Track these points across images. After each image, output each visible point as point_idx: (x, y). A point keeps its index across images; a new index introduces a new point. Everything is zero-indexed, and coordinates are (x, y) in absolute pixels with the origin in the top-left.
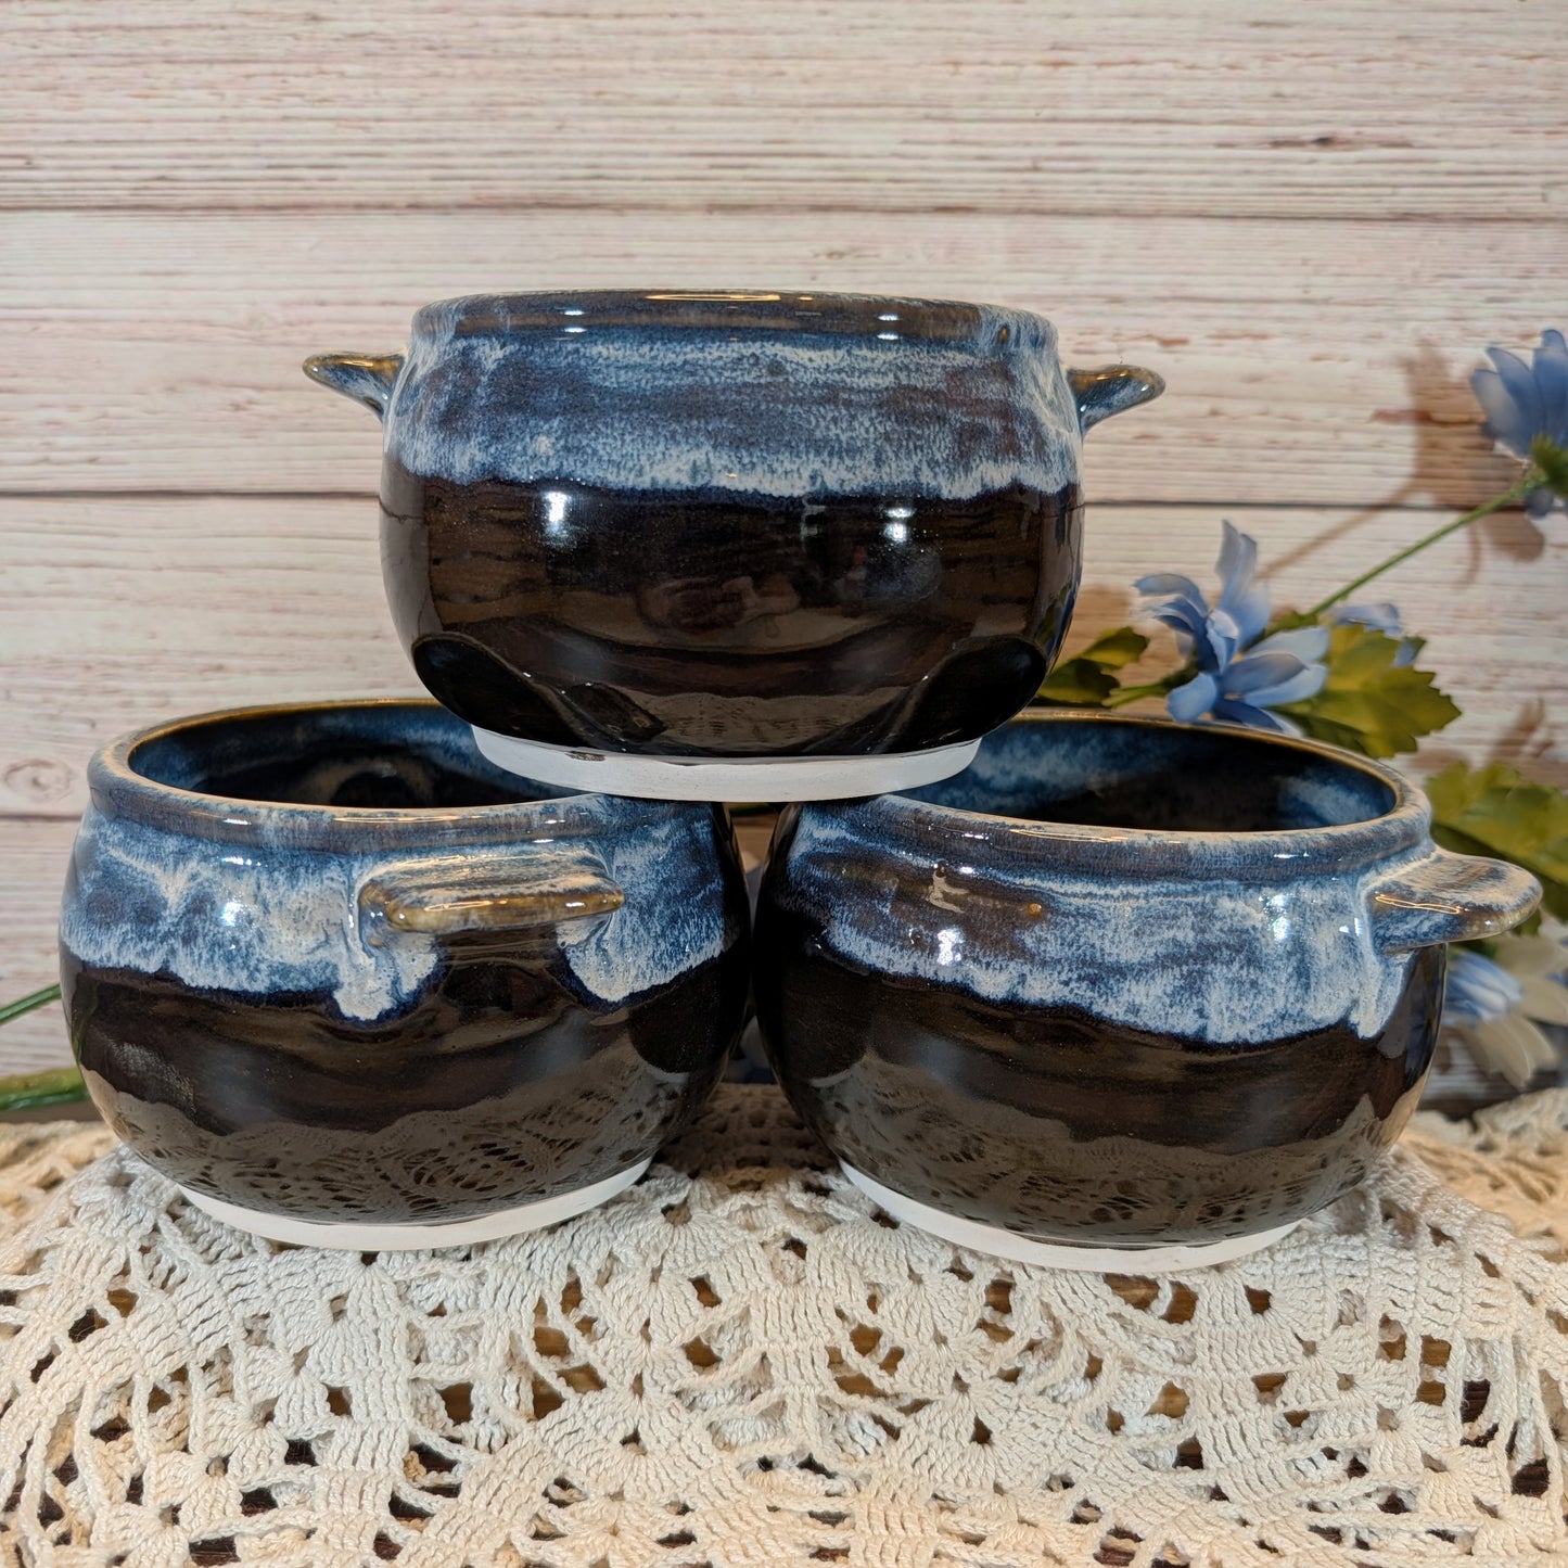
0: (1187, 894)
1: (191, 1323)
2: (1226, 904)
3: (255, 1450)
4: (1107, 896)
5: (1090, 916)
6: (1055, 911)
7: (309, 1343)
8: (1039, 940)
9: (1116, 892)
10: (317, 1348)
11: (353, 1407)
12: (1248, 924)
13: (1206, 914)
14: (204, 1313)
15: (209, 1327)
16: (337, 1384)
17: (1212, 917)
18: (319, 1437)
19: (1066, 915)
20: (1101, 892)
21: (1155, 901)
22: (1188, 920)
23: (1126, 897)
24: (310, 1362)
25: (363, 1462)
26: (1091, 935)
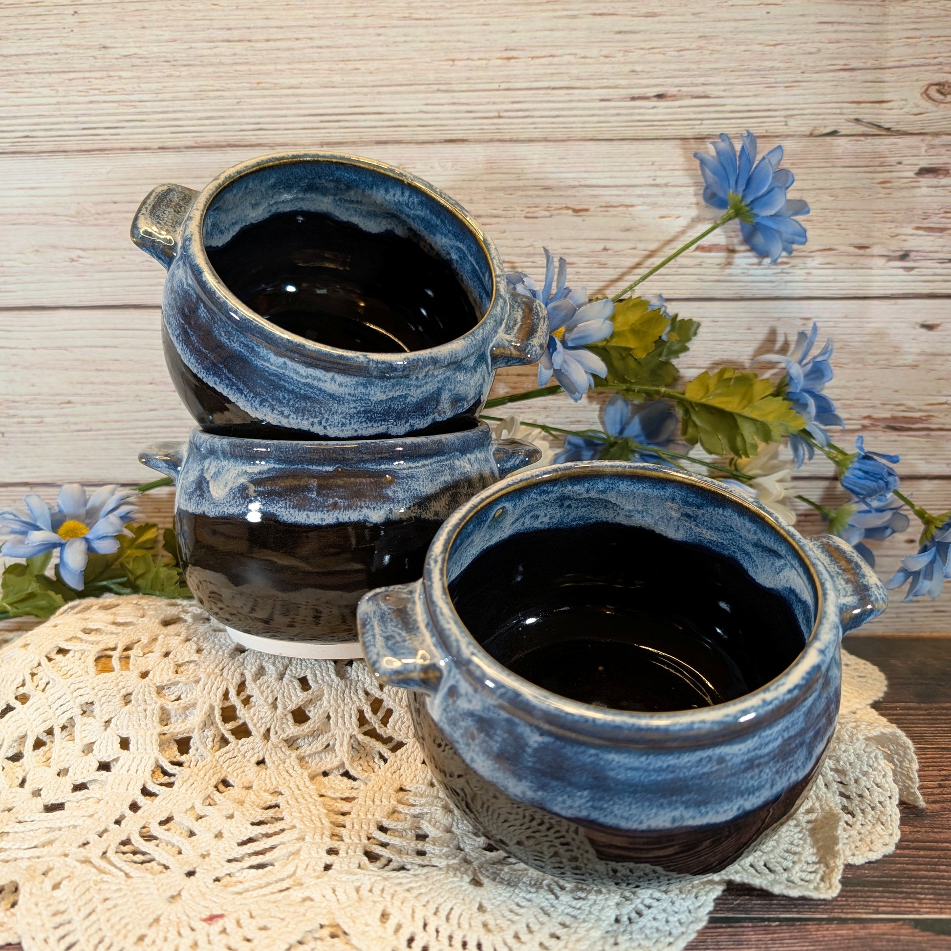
0: (444, 461)
1: (55, 706)
2: (457, 463)
3: (82, 765)
4: (417, 467)
5: (412, 477)
6: (398, 478)
7: (112, 715)
8: (394, 492)
9: (419, 465)
10: (116, 718)
11: (131, 746)
12: (466, 470)
13: (452, 468)
14: (61, 702)
15: (63, 708)
16: (125, 736)
17: (455, 469)
18: (114, 760)
19: (403, 478)
20: (414, 466)
21: (434, 465)
22: (447, 472)
23: (424, 466)
24: (112, 725)
25: (132, 771)
26: (414, 485)
